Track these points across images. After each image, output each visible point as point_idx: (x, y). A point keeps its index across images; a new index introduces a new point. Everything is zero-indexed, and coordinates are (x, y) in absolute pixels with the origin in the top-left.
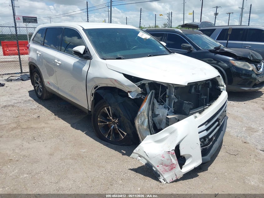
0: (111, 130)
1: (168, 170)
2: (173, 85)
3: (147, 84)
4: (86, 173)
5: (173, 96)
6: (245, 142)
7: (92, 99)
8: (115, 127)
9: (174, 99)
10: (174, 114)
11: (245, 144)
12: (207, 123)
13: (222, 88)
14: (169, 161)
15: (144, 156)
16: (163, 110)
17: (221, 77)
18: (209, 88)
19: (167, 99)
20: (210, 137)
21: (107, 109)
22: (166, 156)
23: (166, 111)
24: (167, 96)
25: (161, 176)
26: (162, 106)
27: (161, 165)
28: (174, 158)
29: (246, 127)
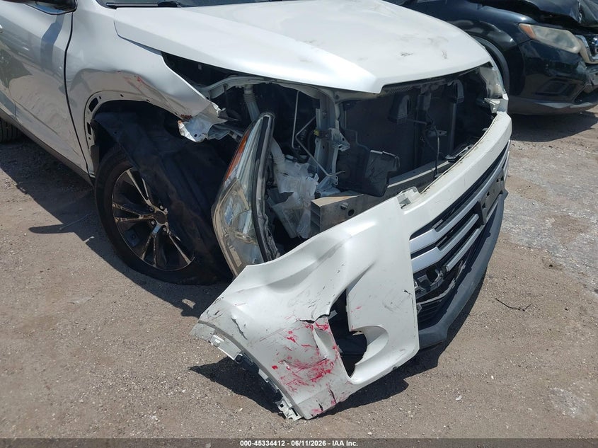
0: (152, 239)
1: (305, 379)
2: (337, 93)
3: (248, 92)
4: (49, 389)
5: (335, 131)
6: (551, 266)
7: (92, 143)
8: (164, 229)
9: (338, 142)
10: (338, 191)
11: (550, 272)
12: (441, 221)
13: (495, 102)
14: (312, 352)
15: (231, 334)
16: (304, 178)
17: (495, 68)
18: (455, 104)
19: (319, 145)
20: (450, 266)
21: (133, 173)
22: (301, 337)
23: (313, 183)
24: (317, 133)
25: (284, 397)
26: (300, 166)
27: (286, 365)
28: (325, 341)
29: (555, 217)
